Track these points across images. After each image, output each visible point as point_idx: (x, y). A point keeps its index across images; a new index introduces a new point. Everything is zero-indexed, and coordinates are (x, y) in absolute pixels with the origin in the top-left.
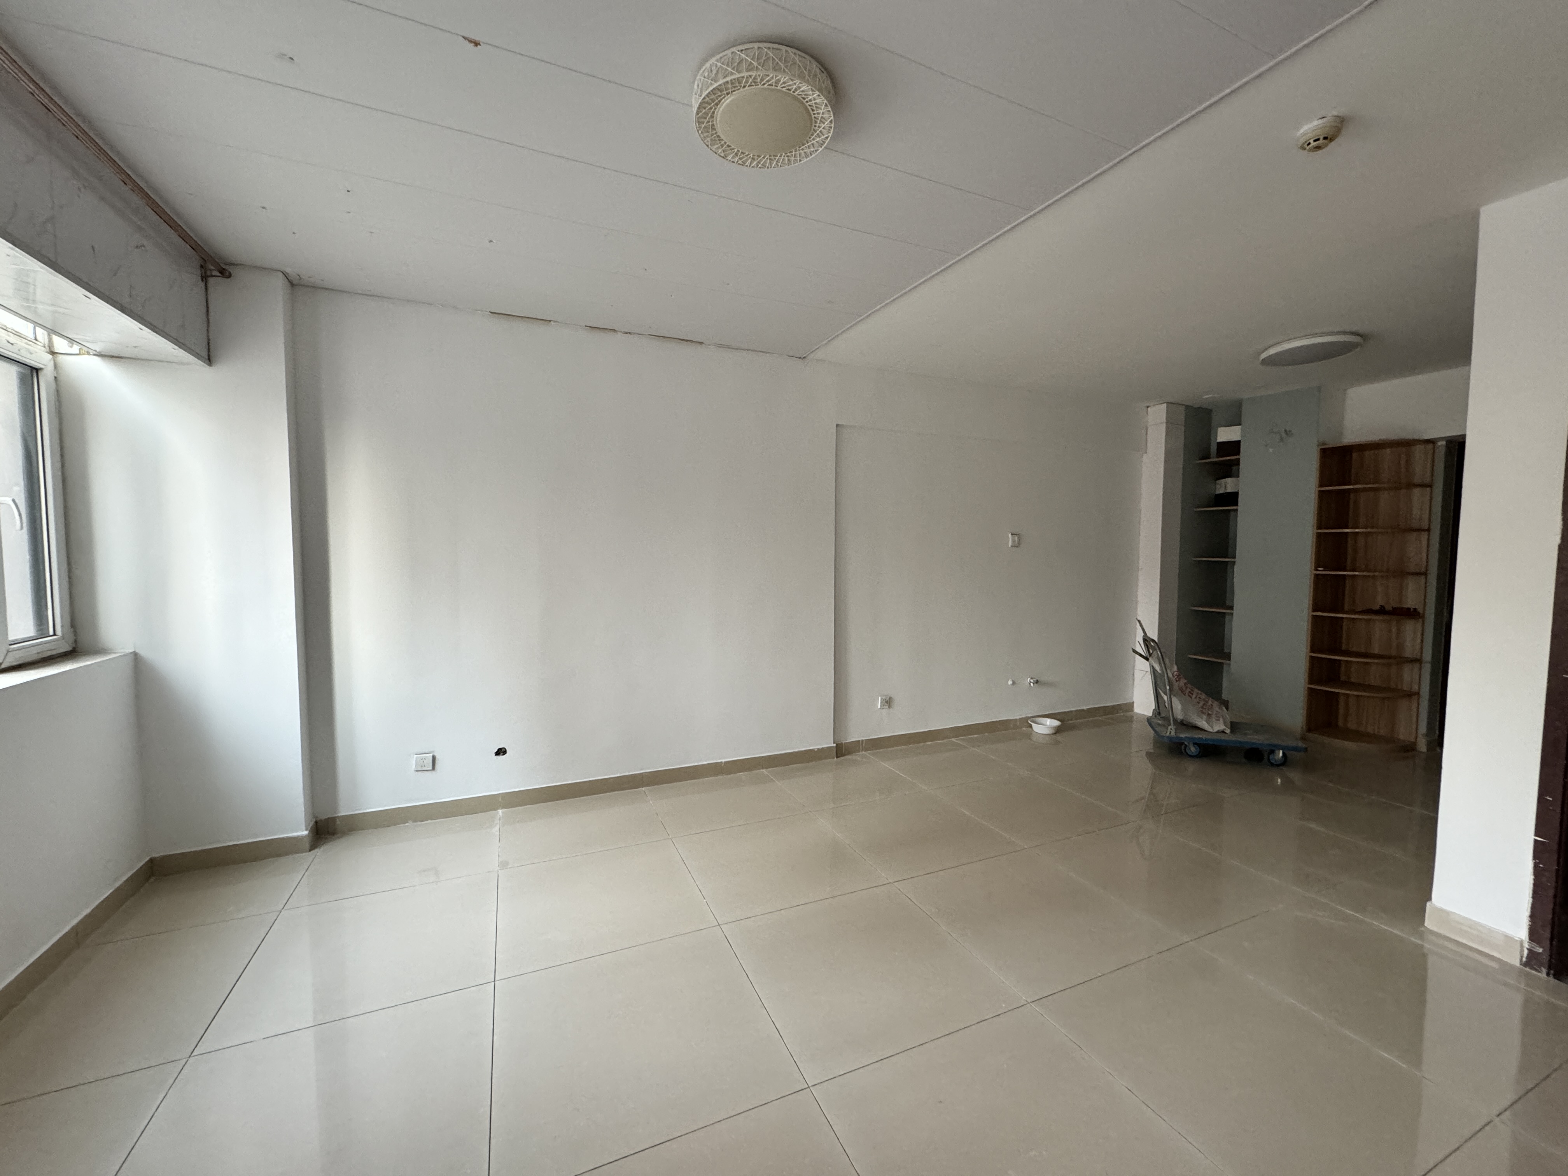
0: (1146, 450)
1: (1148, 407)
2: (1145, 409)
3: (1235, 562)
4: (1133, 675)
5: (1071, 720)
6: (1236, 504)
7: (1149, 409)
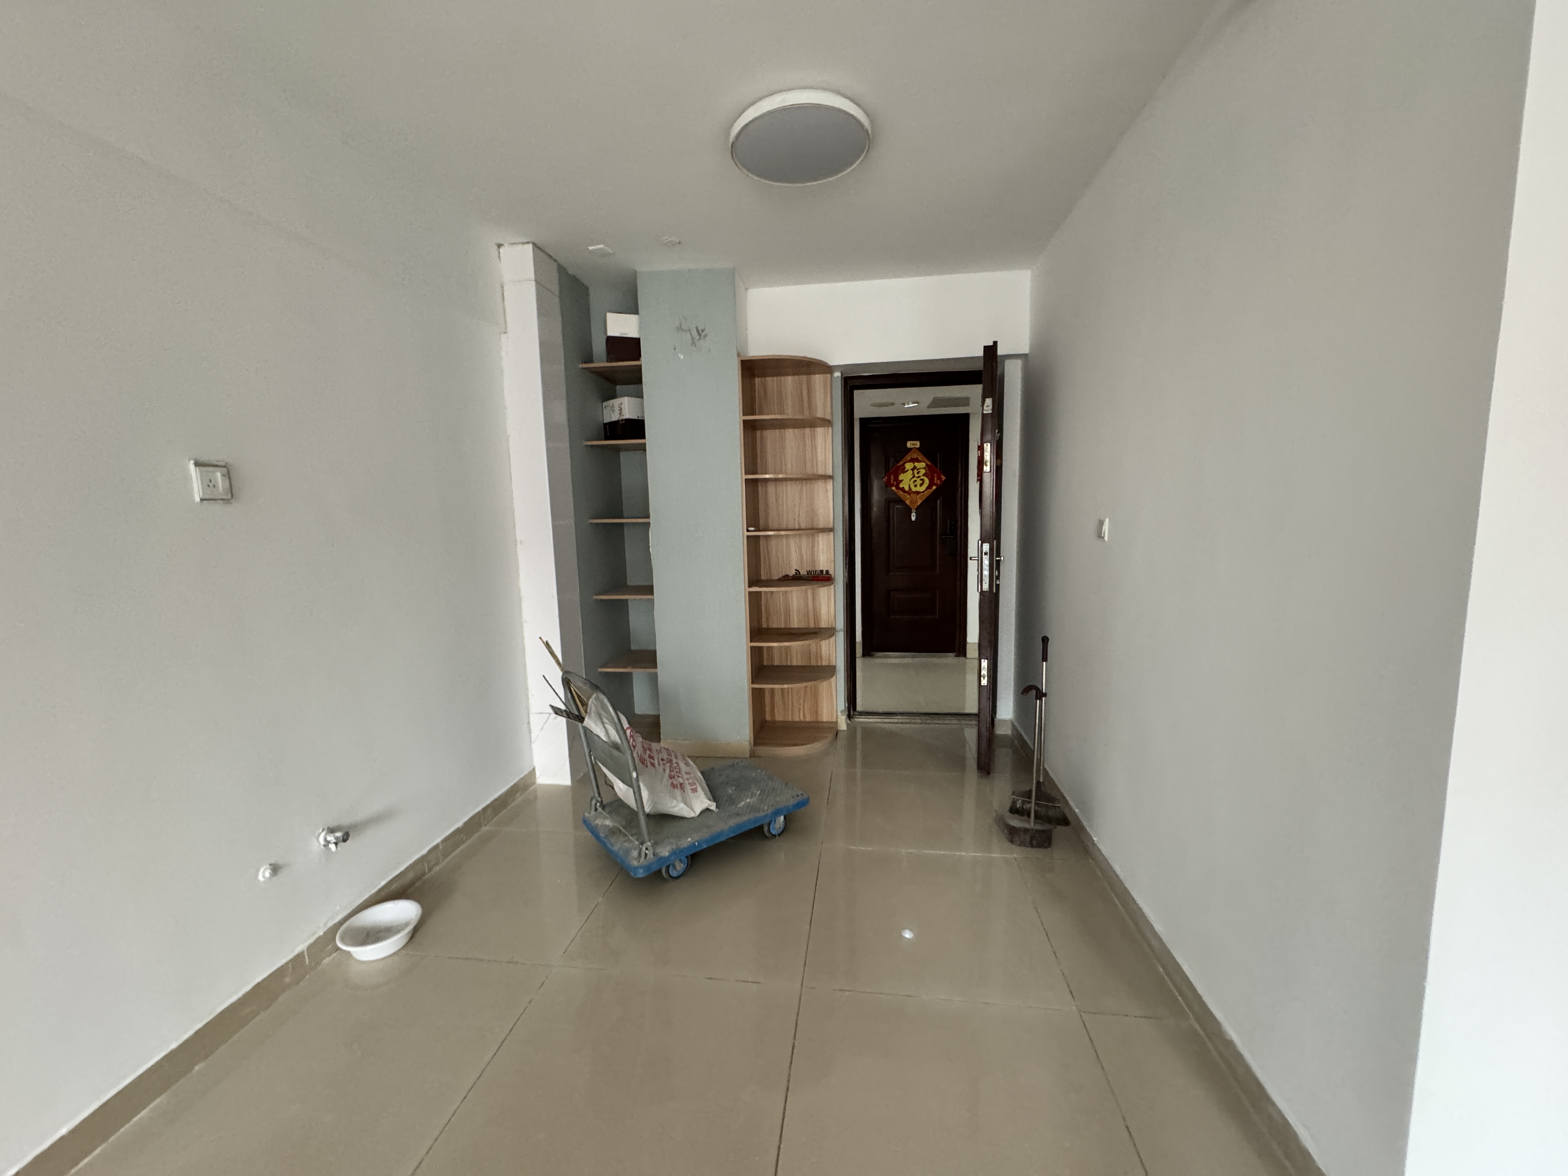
0: (506, 328)
1: (499, 246)
2: (496, 247)
3: (648, 524)
4: (529, 723)
5: (437, 864)
6: (643, 436)
7: (501, 250)
